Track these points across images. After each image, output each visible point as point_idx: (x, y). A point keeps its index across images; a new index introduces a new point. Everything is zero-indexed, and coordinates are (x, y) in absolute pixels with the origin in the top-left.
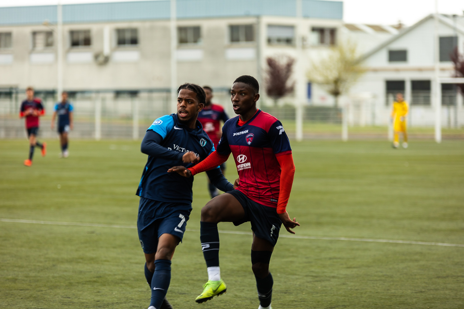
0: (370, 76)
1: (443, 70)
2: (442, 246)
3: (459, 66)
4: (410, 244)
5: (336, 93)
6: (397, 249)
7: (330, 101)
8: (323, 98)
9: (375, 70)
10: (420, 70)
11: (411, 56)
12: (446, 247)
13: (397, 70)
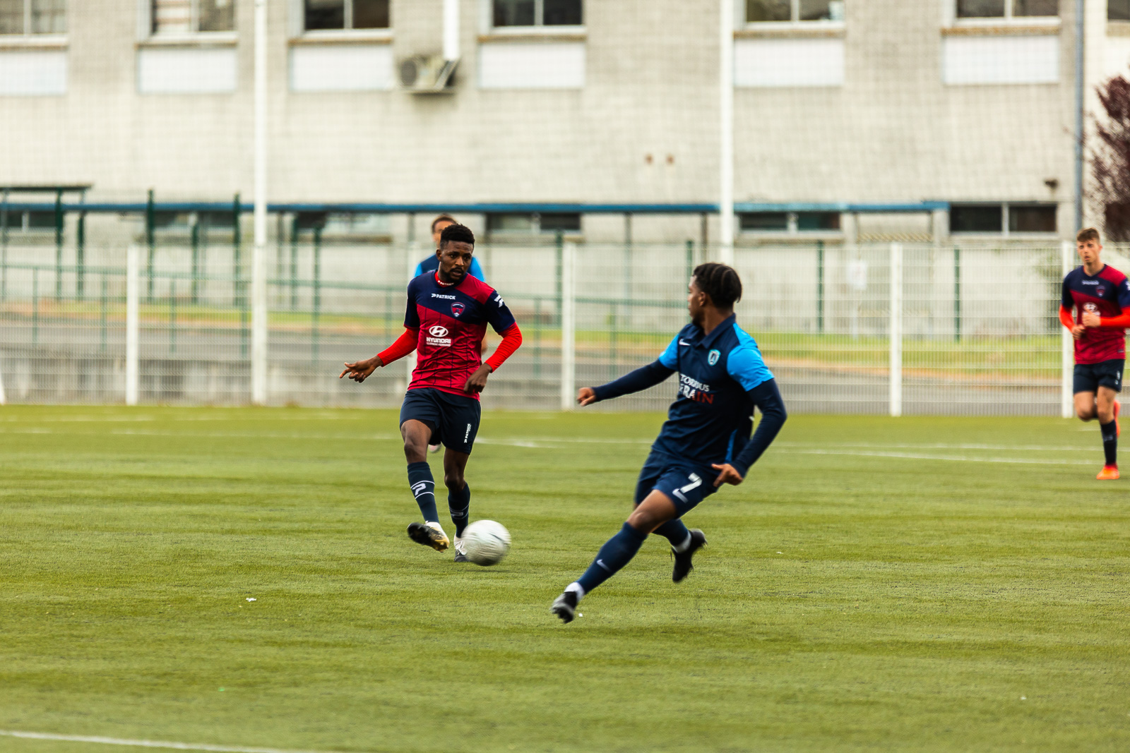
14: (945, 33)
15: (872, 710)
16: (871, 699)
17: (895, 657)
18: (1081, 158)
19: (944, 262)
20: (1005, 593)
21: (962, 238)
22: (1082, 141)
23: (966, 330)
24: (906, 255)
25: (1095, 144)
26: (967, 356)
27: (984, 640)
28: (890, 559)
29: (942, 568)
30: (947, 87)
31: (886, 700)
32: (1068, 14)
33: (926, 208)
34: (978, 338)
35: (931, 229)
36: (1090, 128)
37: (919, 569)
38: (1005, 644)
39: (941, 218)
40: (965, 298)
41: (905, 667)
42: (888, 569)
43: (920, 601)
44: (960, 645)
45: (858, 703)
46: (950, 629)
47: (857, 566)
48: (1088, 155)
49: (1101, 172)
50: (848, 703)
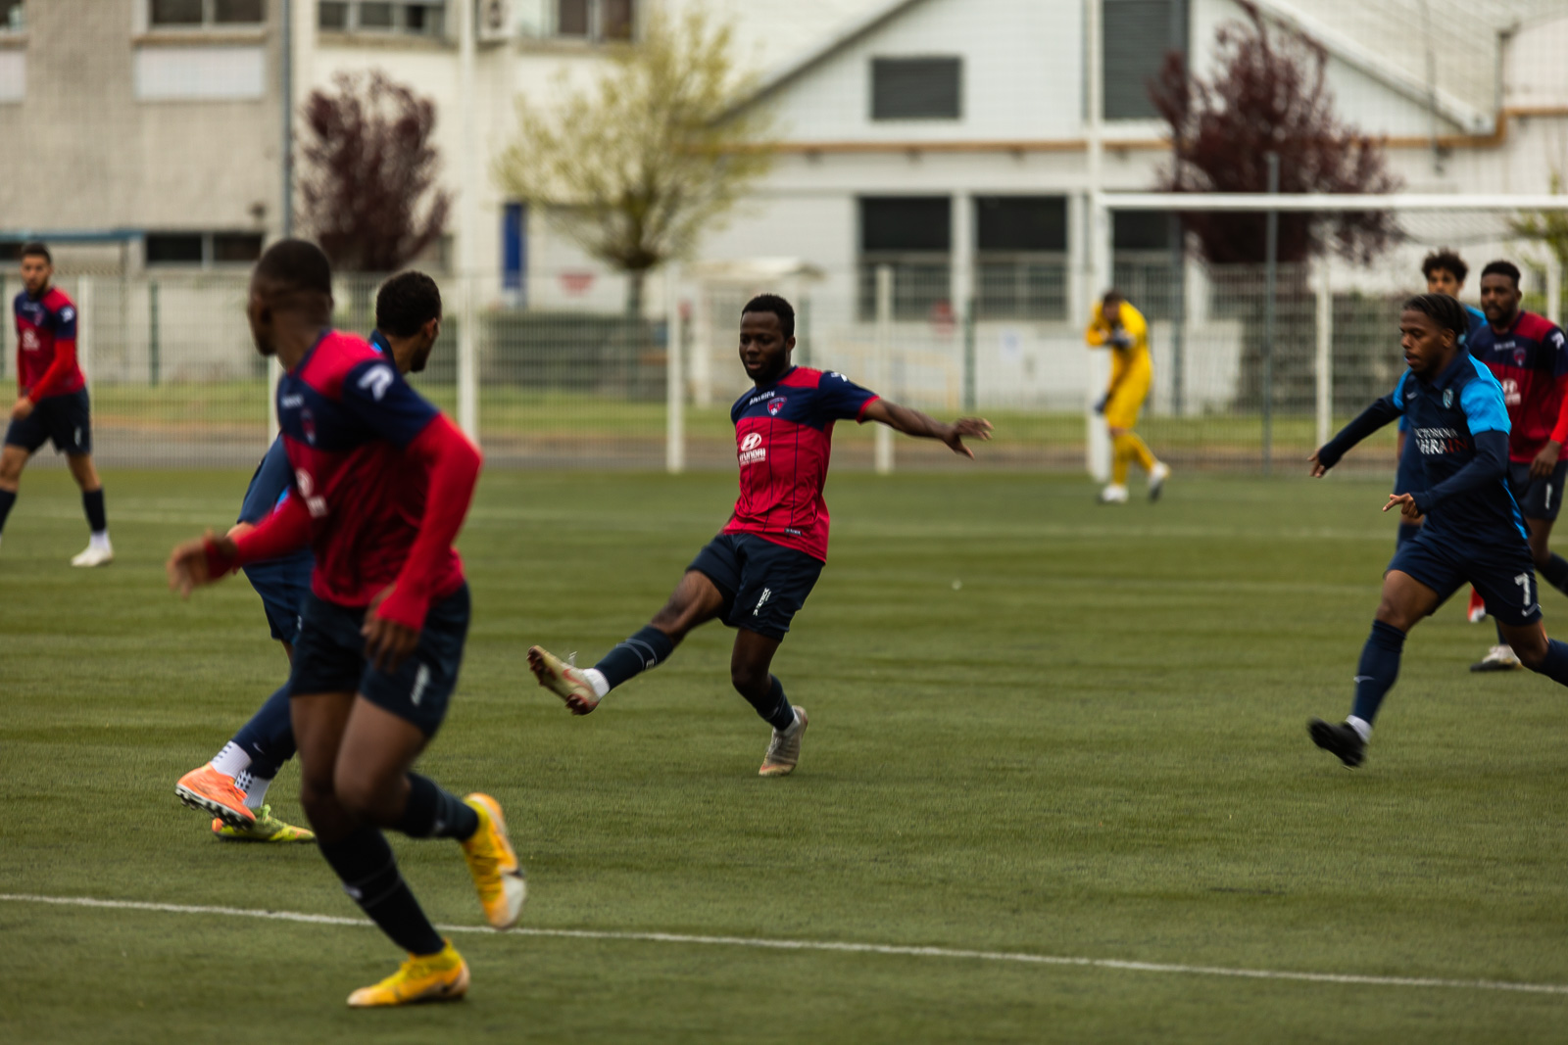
0: (789, 176)
1: (1120, 151)
2: (1123, 972)
3: (1192, 132)
4: (977, 964)
5: (637, 260)
6: (916, 984)
7: (608, 293)
8: (577, 281)
9: (813, 153)
10: (1017, 151)
11: (976, 89)
12: (1139, 975)
13: (914, 152)
14: (140, 44)
15: (49, 807)
16: (49, 793)
17: (77, 746)
18: (289, 187)
19: (139, 299)
20: (203, 671)
21: (159, 272)
22: (289, 162)
23: (166, 373)
24: (96, 291)
25: (303, 168)
26: (165, 403)
27: (178, 724)
28: (73, 632)
29: (133, 642)
30: (142, 105)
31: (68, 795)
32: (273, 23)
33: (120, 237)
34: (178, 382)
35: (124, 261)
36: (298, 149)
37: (106, 643)
38: (203, 729)
39: (136, 250)
40: (164, 338)
41: (88, 756)
42: (73, 643)
43: (107, 680)
44: (151, 730)
45: (34, 799)
46: (139, 713)
47: (40, 641)
48: (296, 183)
49: (311, 198)
50: (22, 798)
